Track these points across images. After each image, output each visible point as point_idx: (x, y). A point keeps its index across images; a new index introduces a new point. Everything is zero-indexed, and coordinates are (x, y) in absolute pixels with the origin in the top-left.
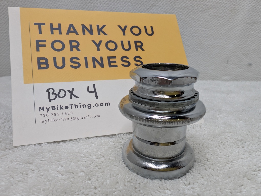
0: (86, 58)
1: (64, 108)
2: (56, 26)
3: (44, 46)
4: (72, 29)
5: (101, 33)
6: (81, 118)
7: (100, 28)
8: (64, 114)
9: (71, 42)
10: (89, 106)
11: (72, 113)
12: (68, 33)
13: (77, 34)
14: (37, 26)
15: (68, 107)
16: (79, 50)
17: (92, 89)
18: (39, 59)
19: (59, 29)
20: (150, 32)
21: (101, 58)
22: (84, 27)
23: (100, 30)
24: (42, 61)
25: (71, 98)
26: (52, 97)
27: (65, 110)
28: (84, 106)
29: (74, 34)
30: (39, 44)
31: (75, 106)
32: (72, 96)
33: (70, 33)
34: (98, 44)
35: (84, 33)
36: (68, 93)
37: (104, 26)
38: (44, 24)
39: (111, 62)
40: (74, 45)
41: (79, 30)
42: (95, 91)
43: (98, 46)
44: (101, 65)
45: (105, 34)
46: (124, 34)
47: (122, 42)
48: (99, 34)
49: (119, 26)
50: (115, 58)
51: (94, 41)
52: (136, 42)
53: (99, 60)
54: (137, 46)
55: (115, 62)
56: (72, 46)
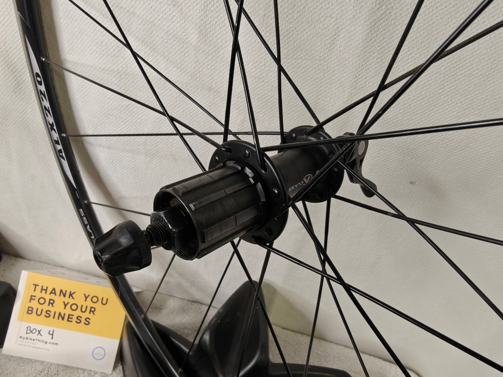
0: (55, 312)
2: (45, 288)
3: (34, 299)
4: (53, 292)
5: (71, 297)
7: (72, 293)
9: (50, 300)
10: (46, 342)
11: (35, 344)
12: (50, 294)
13: (56, 295)
14: (34, 286)
16: (53, 306)
17: (51, 333)
18: (29, 307)
19: (46, 290)
20: (104, 302)
22: (61, 291)
23: (71, 295)
24: (30, 309)
25: (38, 335)
27: (32, 341)
28: (43, 342)
29: (54, 295)
33: (52, 294)
35: (60, 296)
36: (37, 332)
37: (74, 293)
38: (38, 285)
39: (69, 319)
40: (52, 303)
41: (58, 292)
42: (52, 335)
43: (65, 305)
44: (63, 319)
45: (73, 298)
46: (86, 301)
47: (82, 306)
48: (69, 297)
49: (85, 295)
50: (73, 315)
51: (64, 302)
52: (91, 308)
53: (63, 315)
54: (90, 311)
55: (72, 318)
56: (49, 303)
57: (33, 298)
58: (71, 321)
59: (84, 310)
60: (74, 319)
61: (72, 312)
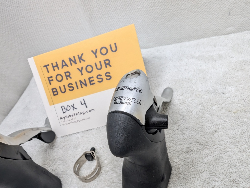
0: (76, 82)
1: (71, 116)
2: (55, 65)
3: (52, 80)
4: (64, 64)
5: (81, 61)
6: (81, 120)
7: (80, 57)
8: (72, 119)
9: (65, 73)
10: (83, 113)
11: (76, 118)
12: (62, 68)
13: (68, 66)
14: (45, 67)
15: (73, 115)
16: (71, 78)
17: (83, 102)
18: (52, 89)
19: (57, 66)
20: (114, 49)
21: (85, 80)
22: (70, 59)
23: (80, 58)
24: (54, 90)
25: (73, 110)
26: (64, 111)
27: (72, 117)
28: (81, 113)
29: (66, 66)
30: (50, 80)
31: (76, 114)
32: (74, 108)
33: (64, 67)
34: (81, 70)
35: (71, 65)
36: (71, 107)
37: (82, 54)
38: (48, 65)
39: (91, 82)
40: (68, 75)
41: (68, 62)
42: (85, 103)
43: (81, 71)
44: (86, 85)
45: (84, 61)
46: (96, 57)
47: (96, 64)
48: (80, 62)
49: (92, 51)
50: (93, 77)
51: (78, 69)
52: (105, 61)
53: (84, 82)
54: (106, 64)
55: (93, 80)
56: (67, 76)
57: (50, 79)
58: (94, 83)
59: (99, 67)
60: (96, 80)
61: (90, 75)
